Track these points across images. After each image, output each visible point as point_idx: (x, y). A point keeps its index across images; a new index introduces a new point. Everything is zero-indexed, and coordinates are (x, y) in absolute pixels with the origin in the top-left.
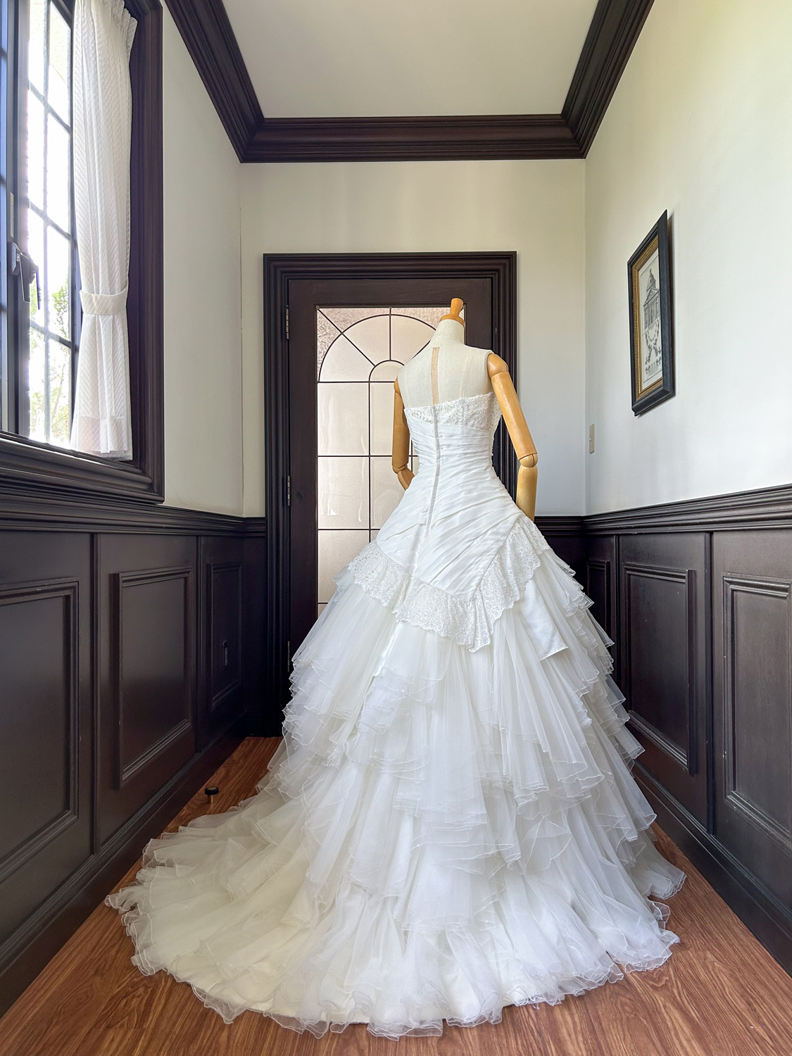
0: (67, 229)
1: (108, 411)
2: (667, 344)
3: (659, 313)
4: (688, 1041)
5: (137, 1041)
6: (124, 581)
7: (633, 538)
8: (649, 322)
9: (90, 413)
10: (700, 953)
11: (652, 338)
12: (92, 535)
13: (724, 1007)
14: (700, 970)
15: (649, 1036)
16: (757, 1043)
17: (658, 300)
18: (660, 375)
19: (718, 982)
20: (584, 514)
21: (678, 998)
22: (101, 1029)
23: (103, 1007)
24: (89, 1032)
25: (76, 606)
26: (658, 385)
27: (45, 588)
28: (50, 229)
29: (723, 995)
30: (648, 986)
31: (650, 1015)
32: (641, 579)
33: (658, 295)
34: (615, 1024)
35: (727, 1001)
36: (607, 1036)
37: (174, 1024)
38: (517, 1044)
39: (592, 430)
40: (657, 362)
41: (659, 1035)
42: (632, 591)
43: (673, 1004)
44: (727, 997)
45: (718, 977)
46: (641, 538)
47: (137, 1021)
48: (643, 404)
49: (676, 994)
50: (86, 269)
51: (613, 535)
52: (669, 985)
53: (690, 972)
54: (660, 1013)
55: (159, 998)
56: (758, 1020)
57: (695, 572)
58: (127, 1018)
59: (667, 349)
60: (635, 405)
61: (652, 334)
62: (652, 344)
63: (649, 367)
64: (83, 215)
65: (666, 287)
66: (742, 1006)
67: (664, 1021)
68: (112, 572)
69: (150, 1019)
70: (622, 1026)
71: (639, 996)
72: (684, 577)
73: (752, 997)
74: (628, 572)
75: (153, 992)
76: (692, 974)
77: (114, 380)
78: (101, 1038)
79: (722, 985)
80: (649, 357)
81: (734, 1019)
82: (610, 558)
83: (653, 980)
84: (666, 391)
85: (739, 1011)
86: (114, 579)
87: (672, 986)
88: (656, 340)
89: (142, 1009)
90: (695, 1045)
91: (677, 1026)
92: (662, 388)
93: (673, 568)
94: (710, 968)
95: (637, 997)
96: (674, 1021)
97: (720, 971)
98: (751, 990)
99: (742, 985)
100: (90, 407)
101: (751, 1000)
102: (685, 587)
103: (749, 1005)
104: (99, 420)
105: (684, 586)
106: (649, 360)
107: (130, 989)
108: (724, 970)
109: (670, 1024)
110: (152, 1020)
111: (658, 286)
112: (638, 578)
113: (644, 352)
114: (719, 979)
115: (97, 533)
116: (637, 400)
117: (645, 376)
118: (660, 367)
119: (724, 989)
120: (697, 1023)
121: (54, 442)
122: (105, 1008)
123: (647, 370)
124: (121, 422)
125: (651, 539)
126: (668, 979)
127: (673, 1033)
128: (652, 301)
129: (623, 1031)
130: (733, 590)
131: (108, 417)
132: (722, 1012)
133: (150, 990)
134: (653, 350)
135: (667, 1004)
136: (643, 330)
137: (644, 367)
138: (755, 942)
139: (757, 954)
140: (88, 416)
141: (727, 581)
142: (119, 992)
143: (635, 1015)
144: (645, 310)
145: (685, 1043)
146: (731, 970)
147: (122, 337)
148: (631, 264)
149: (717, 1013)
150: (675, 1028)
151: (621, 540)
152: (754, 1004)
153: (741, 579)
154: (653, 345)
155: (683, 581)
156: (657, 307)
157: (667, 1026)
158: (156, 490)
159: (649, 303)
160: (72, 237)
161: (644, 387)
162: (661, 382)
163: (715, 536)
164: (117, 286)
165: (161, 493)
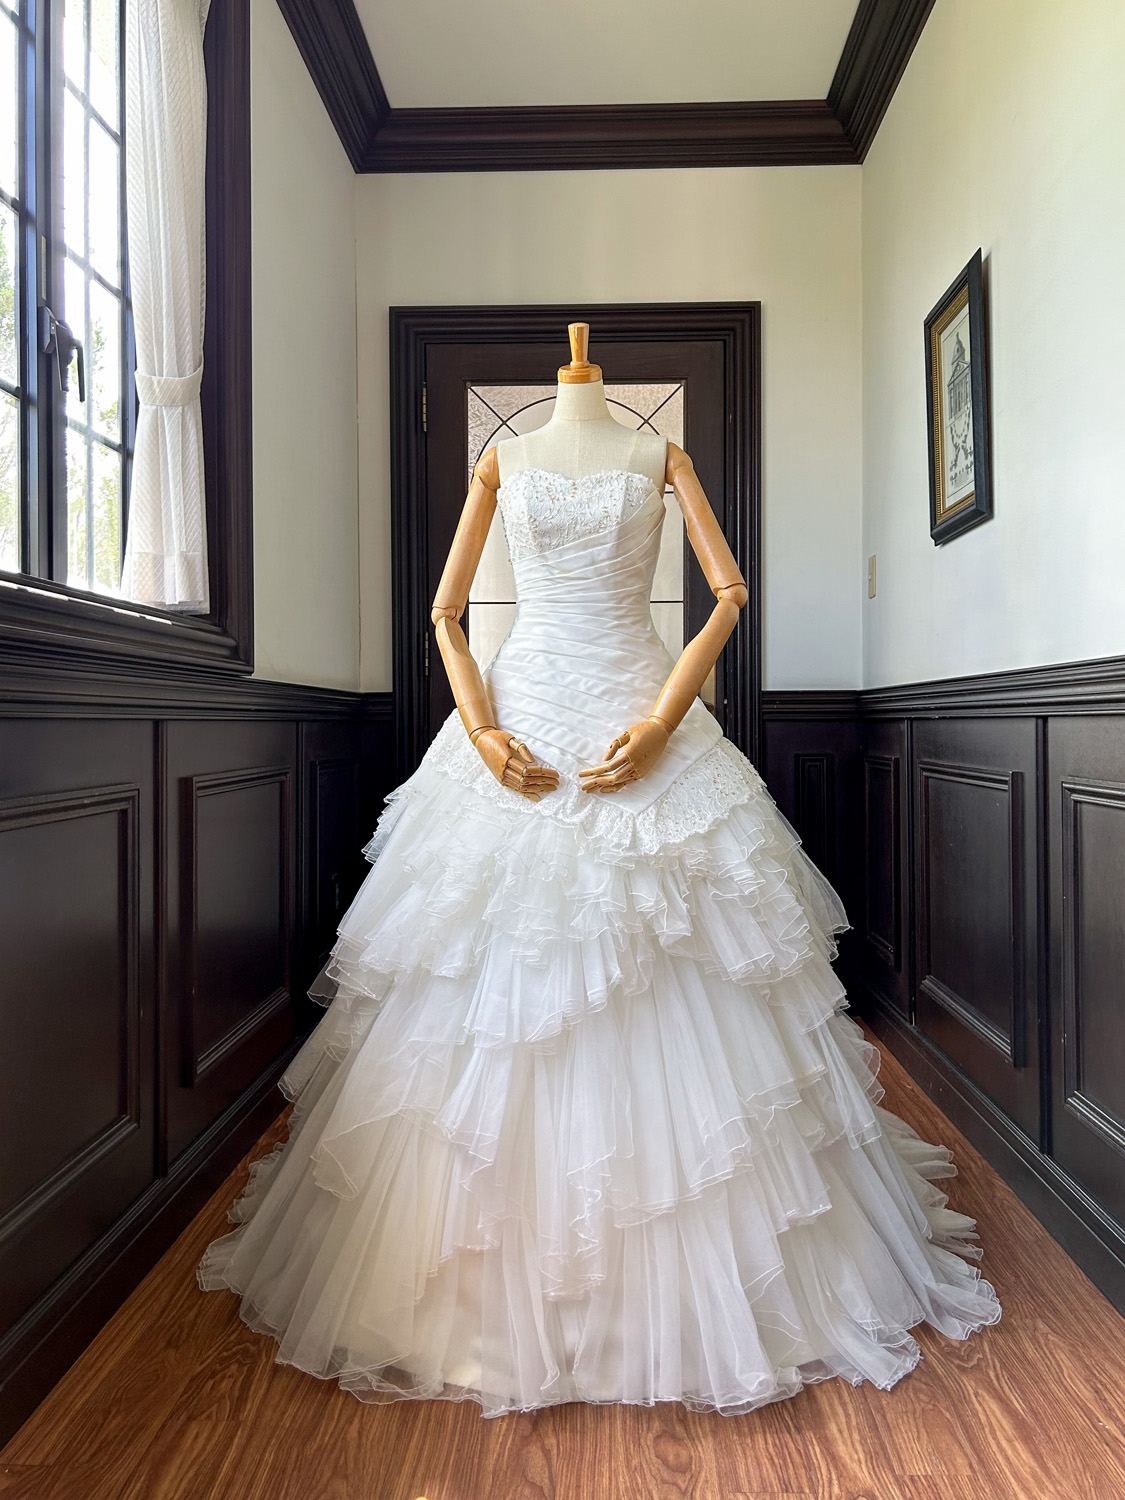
0: (115, 283)
1: (176, 545)
2: (982, 444)
3: (970, 398)
4: (1009, 1441)
5: (232, 1438)
6: (199, 788)
7: (932, 725)
8: (956, 409)
9: (151, 547)
10: (1027, 1321)
11: (959, 434)
12: (157, 723)
13: (1061, 1396)
14: (1026, 1344)
15: (953, 1434)
16: (1107, 1445)
17: (969, 379)
18: (971, 488)
19: (1053, 1362)
20: (861, 688)
21: (995, 1382)
22: (180, 1422)
23: (181, 1390)
24: (163, 1426)
25: (137, 826)
26: (969, 502)
27: (96, 799)
28: (94, 284)
29: (1059, 1378)
30: (952, 1366)
31: (955, 1406)
32: (945, 784)
33: (968, 371)
34: (905, 1418)
35: (1065, 1387)
36: (893, 1433)
37: (284, 1414)
38: (766, 1444)
39: (871, 565)
40: (967, 468)
41: (967, 1432)
42: (931, 803)
43: (989, 1392)
44: (1065, 1382)
45: (1052, 1354)
46: (943, 725)
47: (230, 1411)
48: (947, 529)
49: (993, 1378)
50: (144, 341)
51: (902, 719)
52: (983, 1364)
53: (1014, 1347)
54: (969, 1402)
55: (260, 1380)
56: (1110, 1413)
57: (1022, 774)
58: (216, 1405)
59: (982, 451)
60: (935, 531)
61: (959, 427)
62: (959, 441)
63: (956, 474)
64: (141, 264)
65: (979, 361)
66: (1087, 1394)
67: (976, 1415)
68: (183, 775)
69: (248, 1407)
70: (915, 1419)
71: (939, 1379)
72: (1005, 782)
73: (1101, 1382)
74: (925, 774)
75: (251, 1372)
76: (1015, 1350)
77: (184, 499)
78: (181, 1433)
79: (1059, 1366)
80: (956, 461)
81: (1074, 1412)
82: (898, 753)
83: (961, 1359)
84: (980, 510)
85: (1081, 1400)
86: (186, 785)
87: (988, 1366)
88: (966, 436)
89: (236, 1394)
90: (1018, 1446)
91: (994, 1421)
92: (974, 507)
93: (990, 768)
94: (1042, 1342)
95: (936, 1382)
96: (989, 1412)
97: (1054, 1344)
98: (1099, 1373)
99: (1087, 1366)
100: (150, 538)
101: (1100, 1386)
102: (1007, 797)
103: (1096, 1392)
104: (162, 557)
105: (1006, 794)
106: (955, 465)
107: (218, 1367)
108: (1062, 1345)
109: (983, 1418)
110: (251, 1408)
111: (968, 358)
112: (940, 782)
113: (949, 453)
114: (1054, 1357)
115: (163, 720)
116: (938, 522)
117: (949, 488)
118: (972, 476)
119: (1062, 1372)
120: (1023, 1418)
121: (99, 590)
122: (185, 1392)
123: (952, 479)
124: (194, 561)
125: (959, 725)
126: (981, 1357)
127: (987, 1430)
128: (960, 378)
129: (917, 1427)
130: (1076, 802)
131: (177, 552)
132: (1058, 1401)
133: (246, 1368)
134: (962, 451)
135: (980, 1391)
136: (947, 421)
137: (949, 474)
138: (1106, 1306)
139: (1110, 1323)
140: (147, 551)
141: (1066, 788)
142: (202, 1371)
143: (934, 1405)
144: (950, 392)
145: (1004, 1444)
146: (1072, 1345)
147: (195, 437)
148: (929, 324)
149: (1050, 1403)
150: (990, 1424)
151: (914, 725)
152: (1104, 1393)
153: (1087, 786)
154: (961, 444)
155: (1005, 787)
156: (966, 389)
157: (980, 1420)
158: (242, 658)
159: (956, 382)
160: (124, 295)
161: (949, 503)
162: (973, 498)
163: (1051, 721)
164: (189, 364)
165: (249, 660)
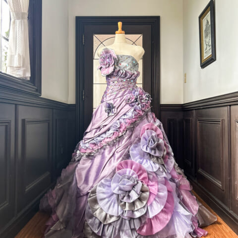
2: (213, 43)
7: (200, 110)
8: (206, 36)
12: (16, 105)
17: (210, 29)
18: (211, 53)
25: (10, 129)
26: (210, 57)
32: (204, 123)
33: (210, 26)
39: (185, 75)
40: (210, 49)
46: (204, 110)
48: (204, 65)
57: (224, 120)
59: (213, 45)
60: (201, 65)
61: (208, 40)
62: (207, 44)
63: (206, 51)
65: (213, 23)
72: (220, 122)
82: (192, 117)
84: (212, 59)
105: (220, 125)
106: (206, 49)
111: (210, 24)
113: (205, 46)
116: (202, 63)
117: (205, 55)
118: (211, 51)
125: (207, 110)
134: (208, 46)
136: (204, 40)
137: (204, 52)
144: (205, 32)
148: (200, 18)
159: (207, 29)
161: (205, 58)
163: (232, 107)
165: (40, 92)
